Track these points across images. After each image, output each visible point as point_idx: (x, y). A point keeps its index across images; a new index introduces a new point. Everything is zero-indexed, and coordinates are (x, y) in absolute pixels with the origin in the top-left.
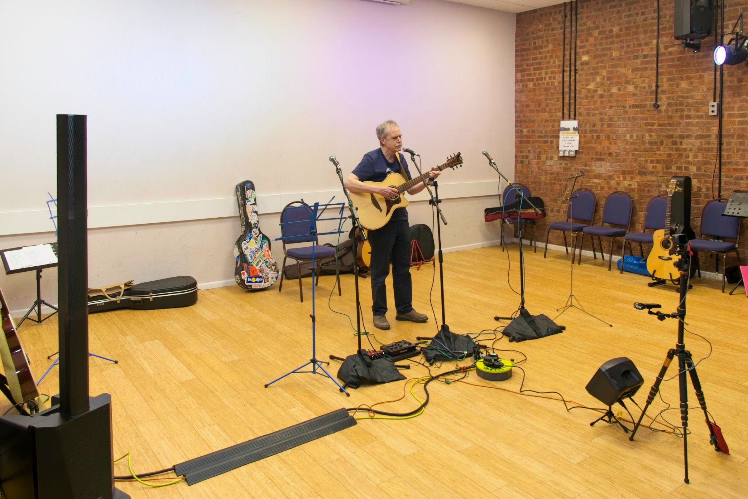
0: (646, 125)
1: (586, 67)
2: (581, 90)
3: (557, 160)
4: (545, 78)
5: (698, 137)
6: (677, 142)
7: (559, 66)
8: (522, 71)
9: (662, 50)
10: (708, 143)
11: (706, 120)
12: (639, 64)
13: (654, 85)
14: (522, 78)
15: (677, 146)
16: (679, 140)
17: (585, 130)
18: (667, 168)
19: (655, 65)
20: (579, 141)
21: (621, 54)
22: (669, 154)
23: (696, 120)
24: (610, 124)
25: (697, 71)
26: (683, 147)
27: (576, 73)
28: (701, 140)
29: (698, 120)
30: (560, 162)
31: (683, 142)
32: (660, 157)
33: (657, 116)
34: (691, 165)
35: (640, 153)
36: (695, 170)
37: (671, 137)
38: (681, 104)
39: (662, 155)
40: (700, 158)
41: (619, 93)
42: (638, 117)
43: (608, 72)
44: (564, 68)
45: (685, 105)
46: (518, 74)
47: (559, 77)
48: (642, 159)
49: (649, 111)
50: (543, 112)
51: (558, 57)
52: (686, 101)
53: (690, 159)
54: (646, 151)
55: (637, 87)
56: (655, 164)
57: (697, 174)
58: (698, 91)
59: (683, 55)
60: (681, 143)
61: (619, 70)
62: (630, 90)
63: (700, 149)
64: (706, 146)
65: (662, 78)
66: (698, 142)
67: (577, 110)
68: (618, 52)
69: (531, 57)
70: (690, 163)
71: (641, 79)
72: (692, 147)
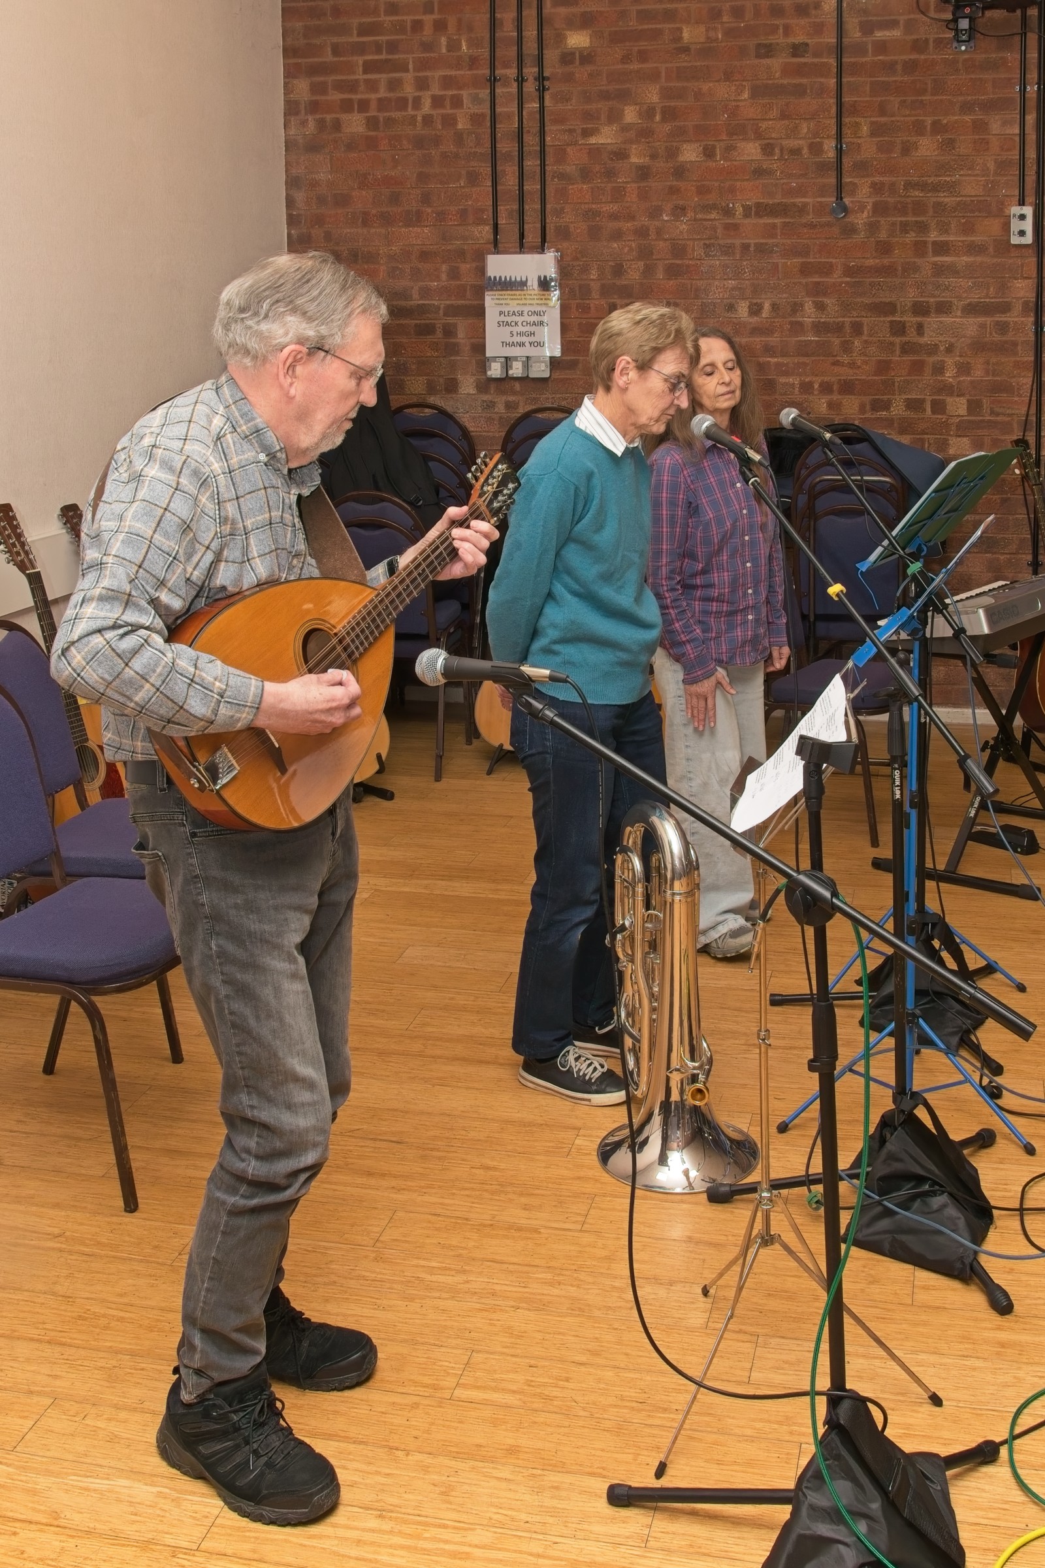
0: (805, 270)
1: (581, 72)
2: (565, 151)
3: (472, 391)
4: (417, 103)
5: (972, 309)
6: (907, 325)
7: (473, 62)
8: (314, 70)
9: (854, 34)
10: (1003, 328)
11: (995, 260)
12: (777, 75)
13: (829, 146)
14: (318, 98)
15: (907, 339)
16: (911, 319)
17: (580, 287)
18: (877, 406)
19: (833, 82)
20: (562, 324)
21: (712, 34)
22: (880, 362)
23: (965, 258)
24: (678, 265)
25: (966, 108)
26: (924, 340)
27: (542, 90)
28: (981, 320)
29: (971, 259)
30: (486, 397)
31: (926, 326)
32: (851, 371)
33: (841, 243)
34: (951, 395)
35: (785, 360)
36: (963, 411)
37: (890, 308)
38: (919, 207)
39: (859, 367)
40: (978, 373)
41: (711, 164)
42: (777, 246)
43: (667, 94)
44: (493, 68)
45: (931, 212)
46: (295, 82)
47: (476, 99)
48: (794, 380)
49: (812, 226)
50: (408, 224)
51: (470, 29)
52: (935, 200)
53: (949, 375)
54: (807, 355)
55: (773, 149)
56: (835, 397)
57: (969, 421)
58: (970, 169)
59: (922, 57)
60: (920, 329)
61: (705, 87)
62: (746, 158)
63: (979, 347)
64: (997, 338)
65: (857, 124)
66: (971, 326)
67: (551, 221)
68: (702, 28)
69: (355, 22)
70: (949, 390)
71: (787, 122)
72: (952, 340)
